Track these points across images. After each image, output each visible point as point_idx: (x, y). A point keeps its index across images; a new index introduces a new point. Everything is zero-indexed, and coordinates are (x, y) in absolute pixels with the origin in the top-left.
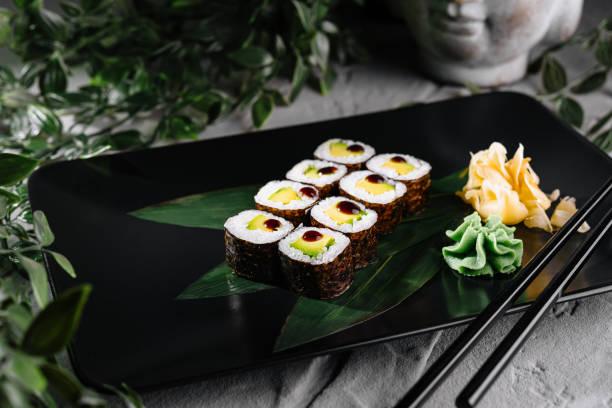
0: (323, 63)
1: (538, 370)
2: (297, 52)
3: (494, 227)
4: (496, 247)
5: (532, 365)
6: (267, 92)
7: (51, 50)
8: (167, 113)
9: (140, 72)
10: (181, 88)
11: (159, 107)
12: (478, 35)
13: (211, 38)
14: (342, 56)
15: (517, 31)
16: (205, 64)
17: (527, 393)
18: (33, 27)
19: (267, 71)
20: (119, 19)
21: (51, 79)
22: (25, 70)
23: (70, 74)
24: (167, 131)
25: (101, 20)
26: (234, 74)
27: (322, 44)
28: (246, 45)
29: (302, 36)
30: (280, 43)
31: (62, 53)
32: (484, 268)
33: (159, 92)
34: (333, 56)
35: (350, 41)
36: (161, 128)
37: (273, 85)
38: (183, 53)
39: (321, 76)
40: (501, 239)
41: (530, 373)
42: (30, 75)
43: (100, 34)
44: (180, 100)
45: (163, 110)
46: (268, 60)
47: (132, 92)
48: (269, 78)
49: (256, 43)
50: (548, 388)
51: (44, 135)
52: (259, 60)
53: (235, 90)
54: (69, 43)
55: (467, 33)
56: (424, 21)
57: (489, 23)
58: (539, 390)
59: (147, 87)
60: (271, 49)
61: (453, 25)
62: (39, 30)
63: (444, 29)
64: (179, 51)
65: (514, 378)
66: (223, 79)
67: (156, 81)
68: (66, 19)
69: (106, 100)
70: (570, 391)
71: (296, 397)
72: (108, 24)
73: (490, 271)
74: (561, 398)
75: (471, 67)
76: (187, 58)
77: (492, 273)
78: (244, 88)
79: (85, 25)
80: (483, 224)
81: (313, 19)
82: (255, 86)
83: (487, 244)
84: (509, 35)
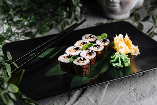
0: (79, 14)
1: (135, 90)
2: (72, 11)
3: (123, 55)
4: (124, 60)
5: (133, 89)
6: (65, 21)
7: (9, 11)
8: (39, 27)
9: (32, 17)
10: (43, 21)
11: (37, 26)
12: (118, 6)
13: (50, 8)
14: (83, 12)
15: (128, 6)
16: (49, 15)
17: (132, 95)
18: (5, 5)
19: (65, 16)
20: (27, 4)
21: (9, 19)
22: (3, 16)
23: (14, 17)
24: (39, 31)
25: (22, 4)
26: (56, 17)
27: (78, 9)
28: (59, 9)
29: (74, 7)
30: (68, 9)
31: (12, 12)
32: (121, 65)
33: (37, 22)
34: (81, 12)
35: (86, 9)
36: (38, 31)
37: (66, 20)
38: (43, 12)
39: (78, 17)
40: (125, 58)
41: (133, 91)
42: (4, 18)
43: (22, 7)
44: (42, 24)
45: (38, 26)
46: (65, 13)
47: (30, 22)
48: (65, 18)
49: (62, 9)
50: (137, 94)
51: (7, 32)
52: (63, 13)
53: (57, 21)
54: (14, 9)
55: (115, 6)
56: (104, 3)
57: (121, 3)
58: (135, 95)
59: (34, 21)
60: (66, 11)
61: (112, 4)
62: (6, 6)
63: (109, 5)
64: (42, 11)
65: (128, 92)
66: (53, 18)
67: (36, 19)
68: (13, 3)
69: (24, 24)
70: (143, 95)
71: (74, 97)
72: (24, 5)
73: (122, 66)
74: (140, 97)
75: (116, 15)
76: (44, 13)
77: (123, 67)
78: (59, 21)
79: (18, 5)
80: (120, 55)
81: (76, 3)
82: (62, 20)
83: (121, 59)
84: (126, 7)
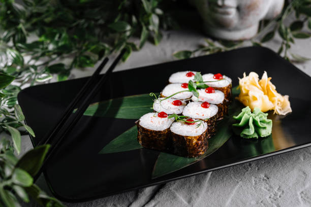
1: (266, 178)
3: (257, 113)
4: (259, 124)
5: (262, 176)
12: (233, 14)
17: (260, 189)
32: (253, 134)
40: (261, 119)
41: (262, 180)
50: (271, 187)
55: (228, 13)
57: (238, 8)
58: (266, 188)
63: (216, 12)
65: (254, 183)
70: (282, 188)
74: (277, 192)
77: (257, 137)
83: (254, 122)
